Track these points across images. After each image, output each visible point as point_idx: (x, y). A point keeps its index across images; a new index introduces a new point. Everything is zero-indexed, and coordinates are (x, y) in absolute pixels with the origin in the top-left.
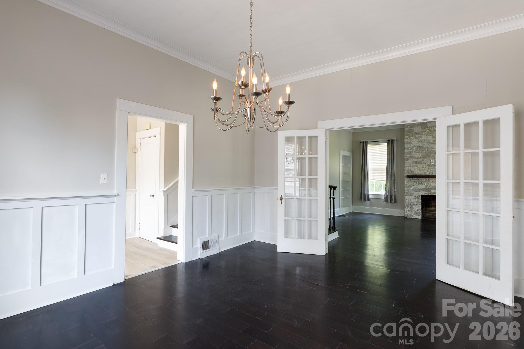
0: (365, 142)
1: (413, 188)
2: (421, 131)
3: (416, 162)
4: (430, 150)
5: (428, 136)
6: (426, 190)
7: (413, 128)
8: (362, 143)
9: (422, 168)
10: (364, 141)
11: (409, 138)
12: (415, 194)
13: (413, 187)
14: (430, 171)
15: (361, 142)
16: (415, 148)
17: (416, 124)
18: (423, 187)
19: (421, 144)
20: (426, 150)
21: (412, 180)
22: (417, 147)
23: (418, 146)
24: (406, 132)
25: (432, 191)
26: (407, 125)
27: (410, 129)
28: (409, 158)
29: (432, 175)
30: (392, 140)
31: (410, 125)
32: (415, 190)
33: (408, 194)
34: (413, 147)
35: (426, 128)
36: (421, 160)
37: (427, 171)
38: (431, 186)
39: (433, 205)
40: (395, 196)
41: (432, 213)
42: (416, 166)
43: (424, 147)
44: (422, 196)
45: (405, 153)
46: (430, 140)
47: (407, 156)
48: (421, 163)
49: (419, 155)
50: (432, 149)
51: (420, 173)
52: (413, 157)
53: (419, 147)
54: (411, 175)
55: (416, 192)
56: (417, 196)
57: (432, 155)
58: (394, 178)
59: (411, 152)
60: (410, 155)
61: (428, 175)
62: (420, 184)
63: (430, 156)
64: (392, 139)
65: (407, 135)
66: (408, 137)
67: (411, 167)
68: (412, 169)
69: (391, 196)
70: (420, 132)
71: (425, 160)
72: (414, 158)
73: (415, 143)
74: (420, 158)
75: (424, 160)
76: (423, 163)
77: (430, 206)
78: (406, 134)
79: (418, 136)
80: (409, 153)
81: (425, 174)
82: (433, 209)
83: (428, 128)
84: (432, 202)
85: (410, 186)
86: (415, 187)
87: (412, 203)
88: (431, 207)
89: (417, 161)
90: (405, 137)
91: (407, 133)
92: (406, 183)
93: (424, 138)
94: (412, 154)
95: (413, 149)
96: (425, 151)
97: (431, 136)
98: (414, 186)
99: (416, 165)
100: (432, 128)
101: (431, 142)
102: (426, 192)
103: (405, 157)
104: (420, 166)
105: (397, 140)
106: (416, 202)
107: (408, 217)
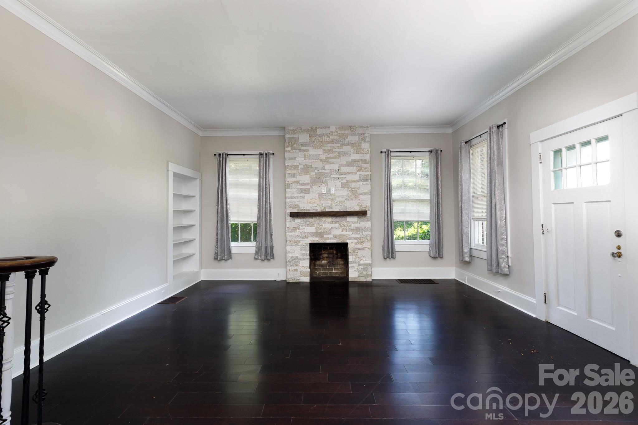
0: (223, 155)
1: (298, 232)
2: (308, 140)
3: (302, 191)
4: (320, 171)
5: (318, 149)
6: (316, 234)
7: (297, 136)
8: (217, 156)
9: (311, 199)
10: (220, 152)
11: (291, 151)
12: (301, 242)
13: (298, 230)
14: (321, 205)
15: (215, 155)
16: (301, 168)
17: (301, 129)
18: (313, 230)
19: (308, 162)
20: (316, 171)
21: (297, 220)
22: (302, 166)
23: (304, 164)
24: (287, 141)
25: (325, 236)
26: (289, 130)
27: (293, 136)
28: (292, 184)
29: (324, 211)
30: (266, 154)
31: (292, 130)
32: (301, 236)
33: (291, 242)
34: (298, 166)
35: (315, 136)
36: (308, 187)
37: (318, 204)
38: (323, 228)
39: (324, 257)
40: (271, 247)
41: (323, 269)
42: (303, 197)
43: (313, 166)
44: (311, 244)
45: (287, 175)
46: (321, 156)
47: (289, 180)
48: (308, 191)
49: (306, 179)
50: (323, 171)
51: (308, 208)
52: (298, 182)
53: (306, 166)
54: (295, 211)
55: (303, 239)
56: (305, 245)
57: (324, 180)
59: (294, 174)
60: (294, 179)
61: (318, 211)
62: (308, 226)
63: (320, 182)
64: (266, 152)
65: (288, 146)
66: (290, 148)
67: (295, 198)
68: (296, 201)
69: (266, 247)
70: (307, 142)
71: (315, 186)
72: (300, 184)
73: (300, 159)
74: (308, 184)
75: (313, 186)
76: (312, 192)
77: (320, 259)
78: (287, 144)
79: (303, 148)
80: (292, 175)
81: (314, 209)
82: (324, 263)
83: (317, 137)
84: (323, 252)
85: (294, 229)
86: (301, 231)
87: (297, 257)
88: (321, 260)
89: (303, 189)
90: (287, 149)
91: (289, 143)
92: (288, 225)
93: (312, 152)
94: (296, 178)
95: (298, 169)
96: (314, 173)
97: (321, 149)
98: (299, 229)
99: (301, 195)
100: (323, 137)
101: (322, 159)
102: (317, 239)
103: (286, 183)
104: (307, 196)
105: (273, 154)
106: (303, 255)
107: (291, 281)
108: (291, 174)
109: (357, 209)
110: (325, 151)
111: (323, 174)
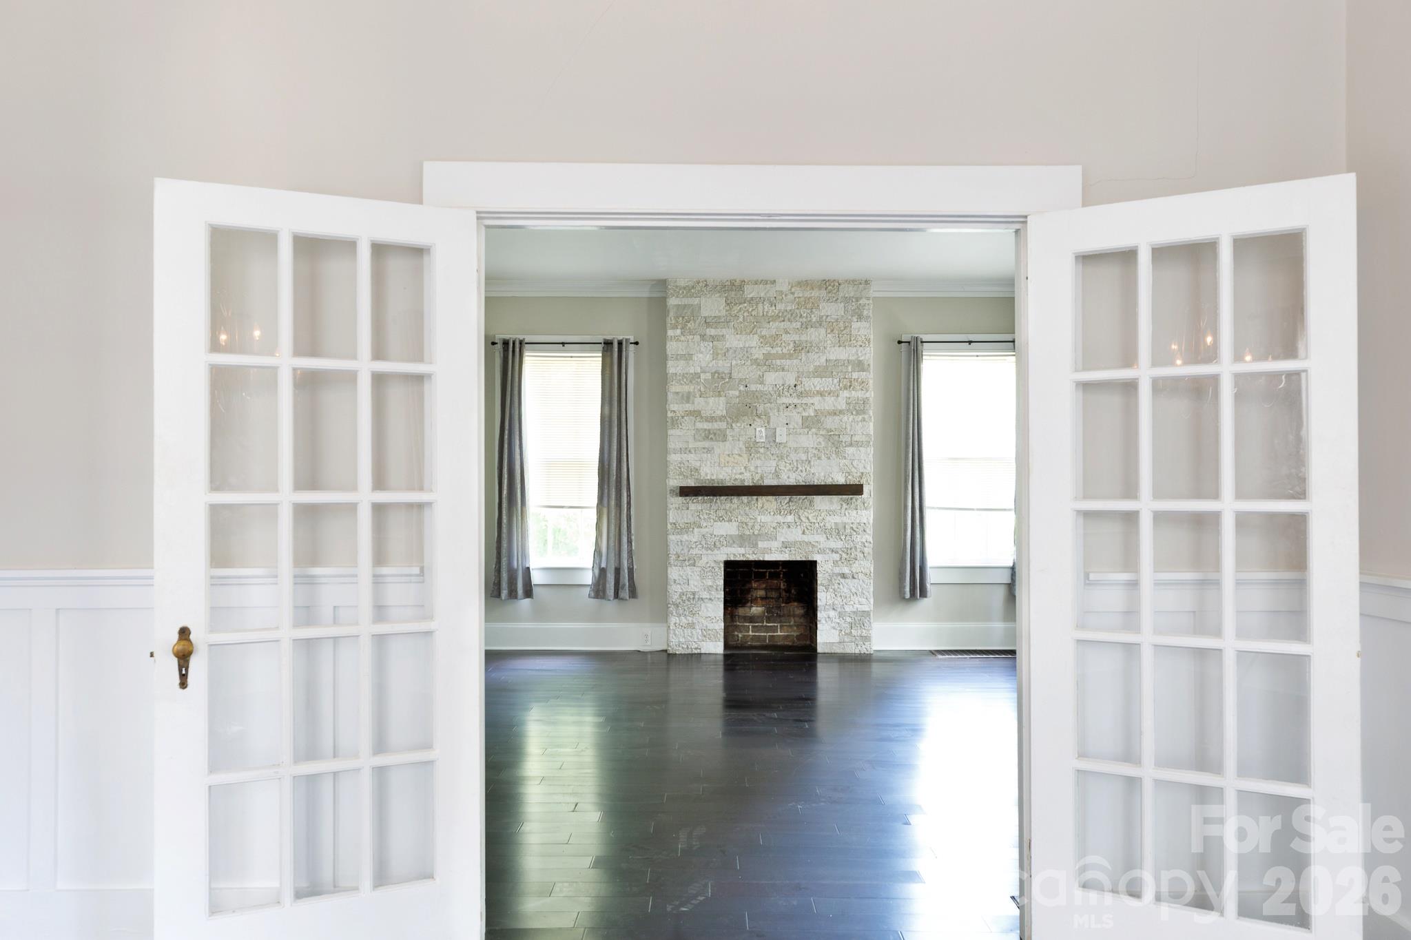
0: (514, 343)
1: (695, 536)
2: (724, 313)
3: (708, 435)
4: (753, 387)
5: (746, 334)
6: (742, 540)
7: (696, 301)
8: (499, 347)
9: (729, 455)
10: (507, 337)
11: (683, 338)
12: (705, 559)
13: (696, 530)
14: (752, 469)
15: (494, 343)
16: (705, 380)
17: (706, 285)
18: (731, 529)
19: (723, 365)
20: (742, 388)
21: (696, 505)
22: (709, 376)
23: (713, 371)
24: (672, 314)
25: (760, 544)
26: (677, 287)
27: (686, 301)
28: (683, 417)
29: (760, 483)
30: (620, 343)
31: (684, 288)
32: (703, 543)
33: (681, 558)
34: (697, 375)
35: (740, 304)
36: (723, 425)
37: (745, 468)
38: (757, 527)
39: (756, 599)
40: (631, 571)
41: (753, 627)
42: (709, 450)
43: (735, 375)
44: (728, 564)
45: (670, 396)
46: (753, 351)
47: (675, 407)
48: (721, 436)
49: (716, 405)
50: (760, 387)
51: (721, 477)
52: (696, 414)
53: (717, 375)
54: (691, 483)
55: (709, 552)
56: (713, 565)
57: (761, 408)
58: (629, 496)
59: (689, 393)
60: (688, 407)
61: (746, 484)
62: (721, 519)
63: (752, 413)
64: (620, 338)
65: (675, 327)
66: (678, 332)
67: (690, 451)
68: (693, 459)
69: (618, 571)
70: (719, 317)
71: (738, 425)
72: (702, 418)
73: (703, 358)
74: (722, 418)
75: (733, 425)
76: (731, 439)
77: (747, 601)
78: (671, 319)
79: (711, 332)
80: (683, 396)
81: (736, 479)
82: (755, 612)
83: (746, 305)
84: (754, 585)
85: (687, 528)
86: (704, 531)
87: (694, 594)
88: (749, 604)
89: (709, 430)
90: (670, 333)
91: (677, 318)
92: (672, 515)
93: (734, 341)
94: (693, 403)
95: (698, 383)
96: (737, 393)
97: (756, 336)
98: (700, 527)
99: (706, 444)
100: (760, 306)
101: (757, 359)
102: (742, 551)
103: (670, 415)
104: (720, 448)
105: (637, 343)
106: (709, 589)
107: (679, 651)
108: (680, 395)
109: (840, 480)
110: (764, 340)
111: (757, 396)
